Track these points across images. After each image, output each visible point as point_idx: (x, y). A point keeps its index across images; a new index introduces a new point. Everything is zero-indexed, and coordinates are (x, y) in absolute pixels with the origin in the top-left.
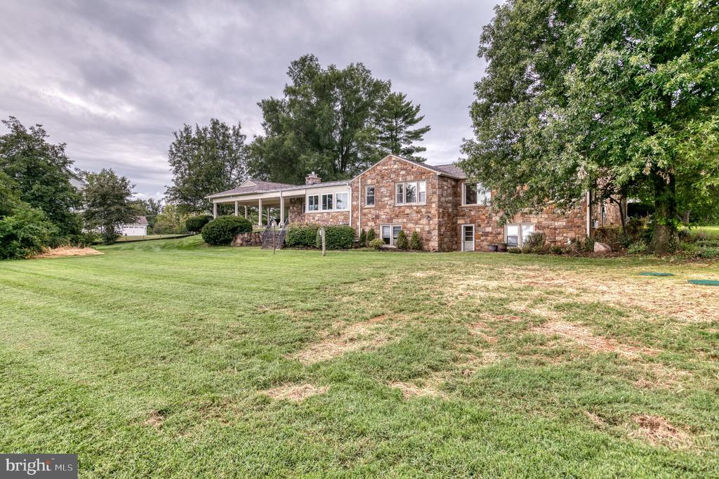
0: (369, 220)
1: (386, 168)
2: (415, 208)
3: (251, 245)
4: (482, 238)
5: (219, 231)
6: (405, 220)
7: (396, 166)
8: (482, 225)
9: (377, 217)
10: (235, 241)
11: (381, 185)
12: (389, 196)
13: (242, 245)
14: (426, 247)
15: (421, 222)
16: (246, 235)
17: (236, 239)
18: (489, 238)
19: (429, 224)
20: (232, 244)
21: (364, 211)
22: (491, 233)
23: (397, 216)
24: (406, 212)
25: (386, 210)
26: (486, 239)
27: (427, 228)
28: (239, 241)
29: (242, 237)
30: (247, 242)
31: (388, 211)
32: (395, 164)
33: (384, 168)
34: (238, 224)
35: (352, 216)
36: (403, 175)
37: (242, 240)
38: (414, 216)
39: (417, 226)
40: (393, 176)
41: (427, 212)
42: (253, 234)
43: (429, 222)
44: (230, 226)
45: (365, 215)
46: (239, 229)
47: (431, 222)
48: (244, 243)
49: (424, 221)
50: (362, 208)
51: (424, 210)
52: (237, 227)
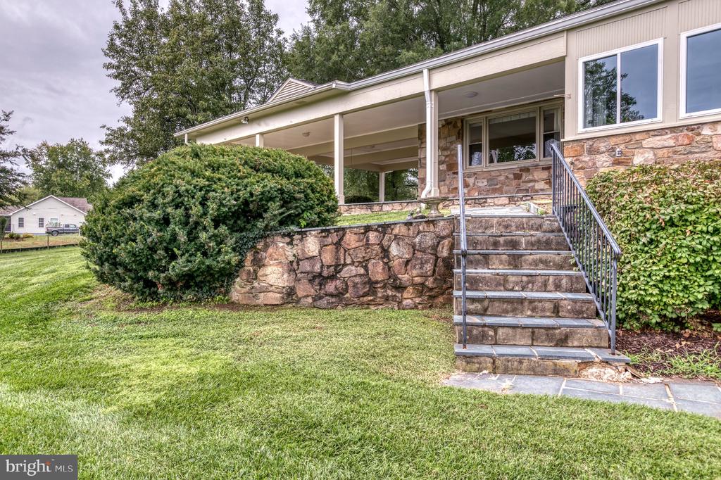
3: (339, 299)
10: (254, 276)
16: (312, 244)
17: (258, 263)
20: (238, 291)
28: (274, 275)
29: (290, 253)
30: (319, 279)
34: (272, 183)
37: (292, 267)
42: (351, 240)
44: (224, 196)
46: (274, 208)
48: (304, 289)
52: (267, 198)
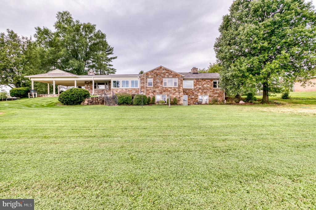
0: (150, 93)
1: (159, 71)
2: (173, 88)
3: (93, 104)
4: (191, 100)
5: (78, 97)
6: (168, 93)
7: (164, 71)
8: (191, 95)
9: (154, 91)
10: (84, 102)
11: (156, 78)
12: (160, 83)
13: (88, 104)
14: (178, 103)
15: (176, 94)
18: (193, 100)
19: (179, 95)
20: (82, 104)
21: (147, 89)
22: (194, 98)
23: (164, 91)
24: (169, 90)
25: (159, 89)
26: (192, 100)
27: (178, 96)
28: (86, 102)
29: (88, 100)
30: (91, 102)
31: (160, 89)
32: (163, 70)
33: (158, 71)
35: (141, 91)
36: (167, 75)
37: (88, 101)
38: (173, 91)
39: (174, 95)
40: (162, 75)
41: (178, 90)
43: (179, 94)
44: (83, 94)
45: (148, 90)
47: (180, 94)
48: (89, 103)
49: (177, 94)
50: (146, 87)
51: (177, 89)
